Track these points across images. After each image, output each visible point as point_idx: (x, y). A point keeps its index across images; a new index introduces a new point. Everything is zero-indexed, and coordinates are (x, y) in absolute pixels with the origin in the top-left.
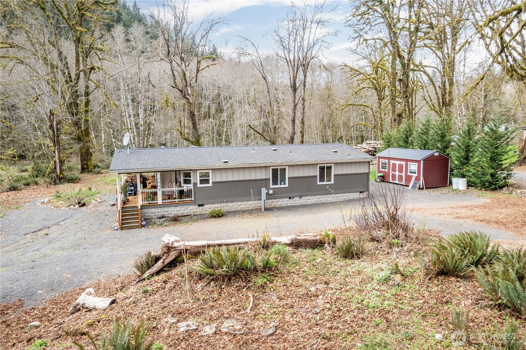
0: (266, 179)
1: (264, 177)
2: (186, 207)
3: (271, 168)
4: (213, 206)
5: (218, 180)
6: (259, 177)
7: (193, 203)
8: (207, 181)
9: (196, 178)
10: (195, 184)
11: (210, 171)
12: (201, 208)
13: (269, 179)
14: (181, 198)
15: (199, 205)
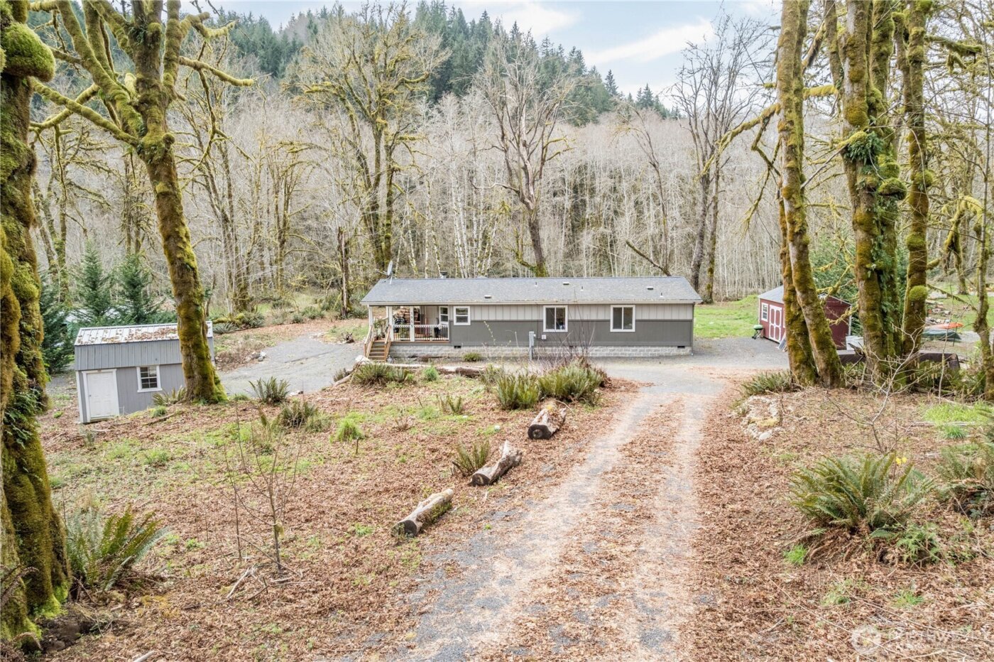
0: (538, 321)
1: (535, 318)
2: (440, 347)
3: (545, 308)
4: (472, 348)
5: (478, 318)
6: (528, 318)
7: (449, 343)
8: (465, 319)
9: (453, 315)
10: (451, 322)
11: (469, 308)
12: (458, 350)
13: (542, 321)
14: (437, 337)
15: (455, 347)
